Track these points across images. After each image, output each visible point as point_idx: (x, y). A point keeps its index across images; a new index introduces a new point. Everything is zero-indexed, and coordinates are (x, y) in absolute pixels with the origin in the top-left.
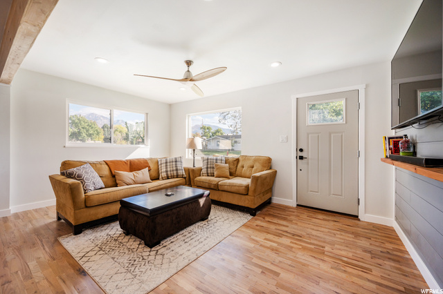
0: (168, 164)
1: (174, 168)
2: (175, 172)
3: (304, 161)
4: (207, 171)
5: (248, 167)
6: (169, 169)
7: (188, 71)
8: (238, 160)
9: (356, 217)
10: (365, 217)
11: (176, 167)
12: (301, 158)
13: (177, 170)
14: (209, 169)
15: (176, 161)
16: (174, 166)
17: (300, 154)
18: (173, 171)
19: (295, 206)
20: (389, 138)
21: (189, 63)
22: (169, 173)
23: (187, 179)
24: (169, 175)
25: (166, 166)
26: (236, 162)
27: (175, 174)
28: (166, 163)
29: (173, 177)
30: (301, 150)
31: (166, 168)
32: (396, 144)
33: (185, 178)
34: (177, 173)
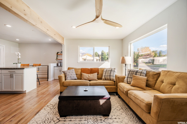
0: (107, 72)
1: (109, 75)
4: (128, 79)
5: (168, 84)
6: (106, 75)
8: (159, 74)
11: (110, 74)
13: (110, 76)
15: (111, 71)
16: (109, 73)
18: (108, 76)
22: (106, 77)
23: (116, 82)
24: (106, 78)
25: (106, 73)
26: (156, 76)
27: (109, 78)
28: (106, 71)
29: (108, 80)
31: (105, 74)
33: (115, 81)
34: (110, 78)
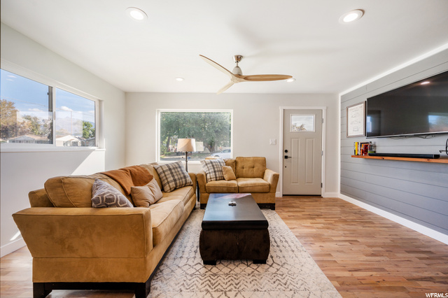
0: (173, 171)
1: (182, 176)
2: (184, 180)
3: (288, 159)
4: (216, 175)
6: (176, 177)
7: (237, 67)
8: (235, 162)
9: (320, 196)
10: (325, 194)
11: (183, 173)
12: (286, 157)
13: (185, 177)
14: (217, 173)
15: (180, 167)
16: (181, 172)
17: (286, 154)
18: (181, 178)
19: (281, 196)
20: (361, 144)
21: (239, 58)
22: (178, 181)
23: (194, 186)
24: (178, 185)
27: (184, 182)
30: (286, 151)
32: (366, 147)
34: (186, 181)
